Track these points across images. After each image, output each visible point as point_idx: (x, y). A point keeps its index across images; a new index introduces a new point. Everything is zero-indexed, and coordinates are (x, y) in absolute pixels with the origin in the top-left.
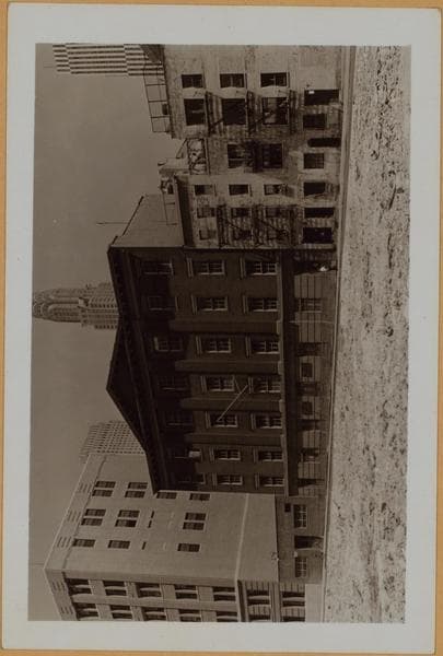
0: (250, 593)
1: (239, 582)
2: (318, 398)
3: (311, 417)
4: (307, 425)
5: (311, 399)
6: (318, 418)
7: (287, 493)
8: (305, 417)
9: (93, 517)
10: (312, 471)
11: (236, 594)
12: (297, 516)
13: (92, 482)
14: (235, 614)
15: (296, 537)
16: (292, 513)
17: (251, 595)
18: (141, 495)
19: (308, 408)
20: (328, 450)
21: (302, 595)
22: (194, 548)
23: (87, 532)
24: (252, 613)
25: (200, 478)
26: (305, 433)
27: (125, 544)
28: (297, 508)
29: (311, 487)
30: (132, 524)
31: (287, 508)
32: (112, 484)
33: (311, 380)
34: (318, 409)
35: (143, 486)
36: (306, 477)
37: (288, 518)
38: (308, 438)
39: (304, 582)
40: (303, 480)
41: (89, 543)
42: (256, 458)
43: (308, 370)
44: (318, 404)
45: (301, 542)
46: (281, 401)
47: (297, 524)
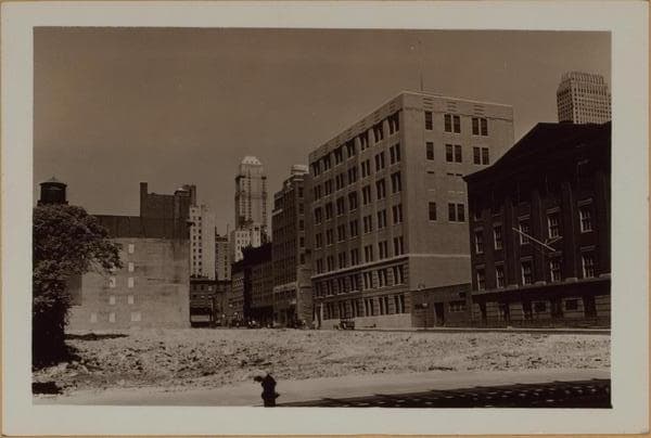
0: (401, 267)
1: (407, 258)
2: (549, 316)
3: (534, 312)
4: (527, 308)
5: (549, 310)
6: (534, 317)
7: (474, 293)
8: (533, 306)
9: (453, 123)
10: (492, 314)
11: (400, 256)
12: (458, 303)
13: (485, 114)
14: (386, 257)
15: (442, 304)
16: (459, 299)
17: (401, 269)
18: (477, 161)
19: (541, 308)
20: (509, 328)
21: (403, 312)
22: (433, 216)
23: (439, 121)
24: (389, 270)
25: (479, 216)
26: (521, 307)
27: (430, 155)
28: (464, 303)
29: (481, 313)
30: (449, 158)
31: (463, 295)
32: (485, 133)
33: (564, 309)
34: (541, 316)
35: (486, 161)
36: (488, 310)
37: (456, 296)
38: (517, 309)
39: (413, 313)
40: (485, 307)
41: (429, 125)
42: (498, 263)
43: (572, 306)
44: (546, 317)
45: (440, 308)
46: (544, 283)
47: (452, 304)
